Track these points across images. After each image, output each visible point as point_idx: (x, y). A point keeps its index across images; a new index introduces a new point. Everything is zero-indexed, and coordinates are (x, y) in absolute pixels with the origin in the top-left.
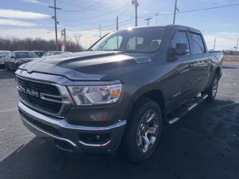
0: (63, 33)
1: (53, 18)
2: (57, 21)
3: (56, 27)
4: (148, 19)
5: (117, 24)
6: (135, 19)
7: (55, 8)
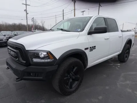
0: (33, 20)
1: (25, 10)
2: (27, 12)
3: (27, 16)
4: (83, 12)
5: (63, 14)
6: (74, 11)
7: (26, 5)
